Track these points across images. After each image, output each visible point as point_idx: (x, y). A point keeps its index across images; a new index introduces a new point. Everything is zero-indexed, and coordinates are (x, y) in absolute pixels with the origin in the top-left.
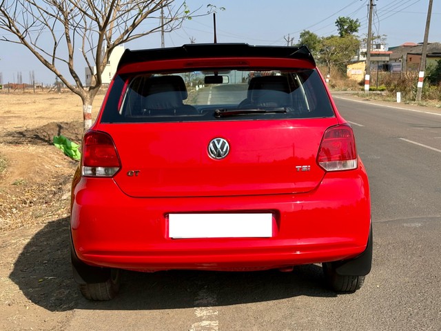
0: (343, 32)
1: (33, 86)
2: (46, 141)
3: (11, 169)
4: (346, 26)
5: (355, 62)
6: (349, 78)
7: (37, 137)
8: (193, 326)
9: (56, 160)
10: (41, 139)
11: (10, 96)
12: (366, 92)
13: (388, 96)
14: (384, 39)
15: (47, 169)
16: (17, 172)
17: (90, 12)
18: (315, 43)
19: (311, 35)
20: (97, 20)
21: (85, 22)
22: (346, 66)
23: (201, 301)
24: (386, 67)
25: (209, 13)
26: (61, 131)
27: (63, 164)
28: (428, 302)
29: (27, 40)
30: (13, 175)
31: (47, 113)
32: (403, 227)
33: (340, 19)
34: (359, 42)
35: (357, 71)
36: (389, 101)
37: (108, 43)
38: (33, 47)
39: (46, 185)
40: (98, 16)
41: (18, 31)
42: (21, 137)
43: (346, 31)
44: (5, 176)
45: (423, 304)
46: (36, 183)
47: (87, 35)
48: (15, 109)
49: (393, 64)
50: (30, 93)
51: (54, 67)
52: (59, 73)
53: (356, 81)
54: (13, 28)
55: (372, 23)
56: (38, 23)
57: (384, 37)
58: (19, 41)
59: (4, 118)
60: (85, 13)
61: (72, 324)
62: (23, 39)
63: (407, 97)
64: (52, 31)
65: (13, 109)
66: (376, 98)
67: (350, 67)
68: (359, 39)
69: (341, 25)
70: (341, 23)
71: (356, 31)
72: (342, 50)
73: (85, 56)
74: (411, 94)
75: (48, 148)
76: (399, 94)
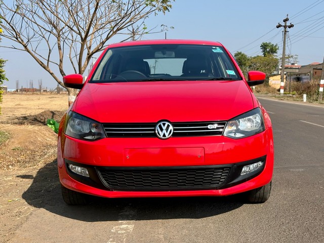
0: (266, 53)
1: (40, 90)
2: (42, 123)
3: (13, 140)
4: (269, 49)
5: (275, 75)
6: (270, 86)
7: (36, 120)
8: (114, 228)
9: (48, 135)
10: (39, 121)
11: (23, 95)
12: (281, 95)
13: (297, 98)
14: (296, 58)
15: (39, 141)
16: (17, 142)
17: (75, 28)
18: (245, 61)
19: (243, 55)
20: (80, 34)
21: (72, 36)
22: (268, 78)
23: (125, 213)
24: (298, 79)
25: (162, 31)
26: (54, 116)
27: (52, 139)
28: (298, 216)
29: (29, 47)
30: (14, 144)
31: (46, 106)
32: (290, 171)
33: (264, 44)
34: (277, 60)
35: (276, 82)
36: (298, 101)
37: (89, 51)
38: (33, 53)
39: (37, 151)
40: (81, 31)
41: (22, 41)
42: (24, 120)
43: (269, 52)
44: (8, 144)
45: (294, 217)
46: (29, 150)
47: (73, 46)
48: (24, 103)
49: (303, 77)
50: (37, 94)
51: (48, 68)
52: (51, 72)
53: (275, 89)
54: (19, 39)
55: (286, 45)
56: (37, 35)
57: (296, 57)
58: (24, 49)
59: (15, 108)
60: (72, 29)
61: (23, 226)
62: (25, 47)
63: (312, 98)
64: (47, 42)
65: (22, 103)
66: (288, 98)
67: (271, 79)
68: (277, 58)
69: (264, 48)
70: (264, 46)
71: (276, 53)
72: (265, 65)
73: (71, 60)
74: (315, 97)
75: (43, 127)
76: (305, 96)
